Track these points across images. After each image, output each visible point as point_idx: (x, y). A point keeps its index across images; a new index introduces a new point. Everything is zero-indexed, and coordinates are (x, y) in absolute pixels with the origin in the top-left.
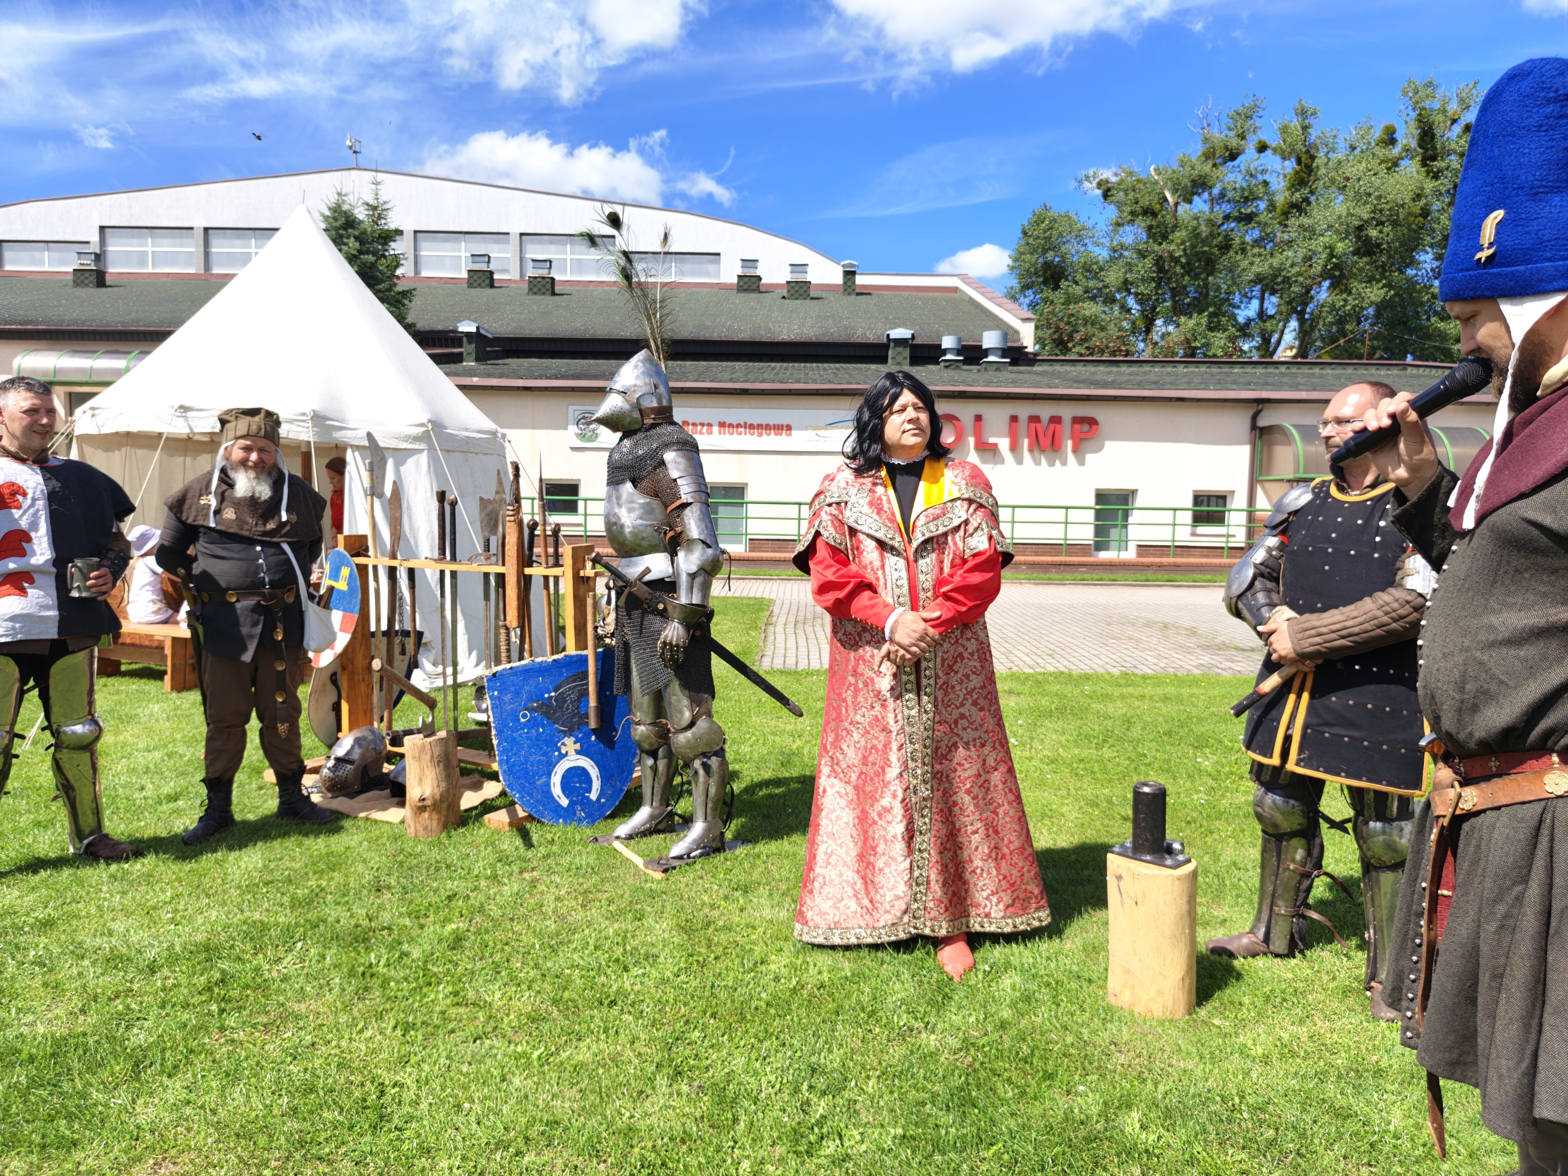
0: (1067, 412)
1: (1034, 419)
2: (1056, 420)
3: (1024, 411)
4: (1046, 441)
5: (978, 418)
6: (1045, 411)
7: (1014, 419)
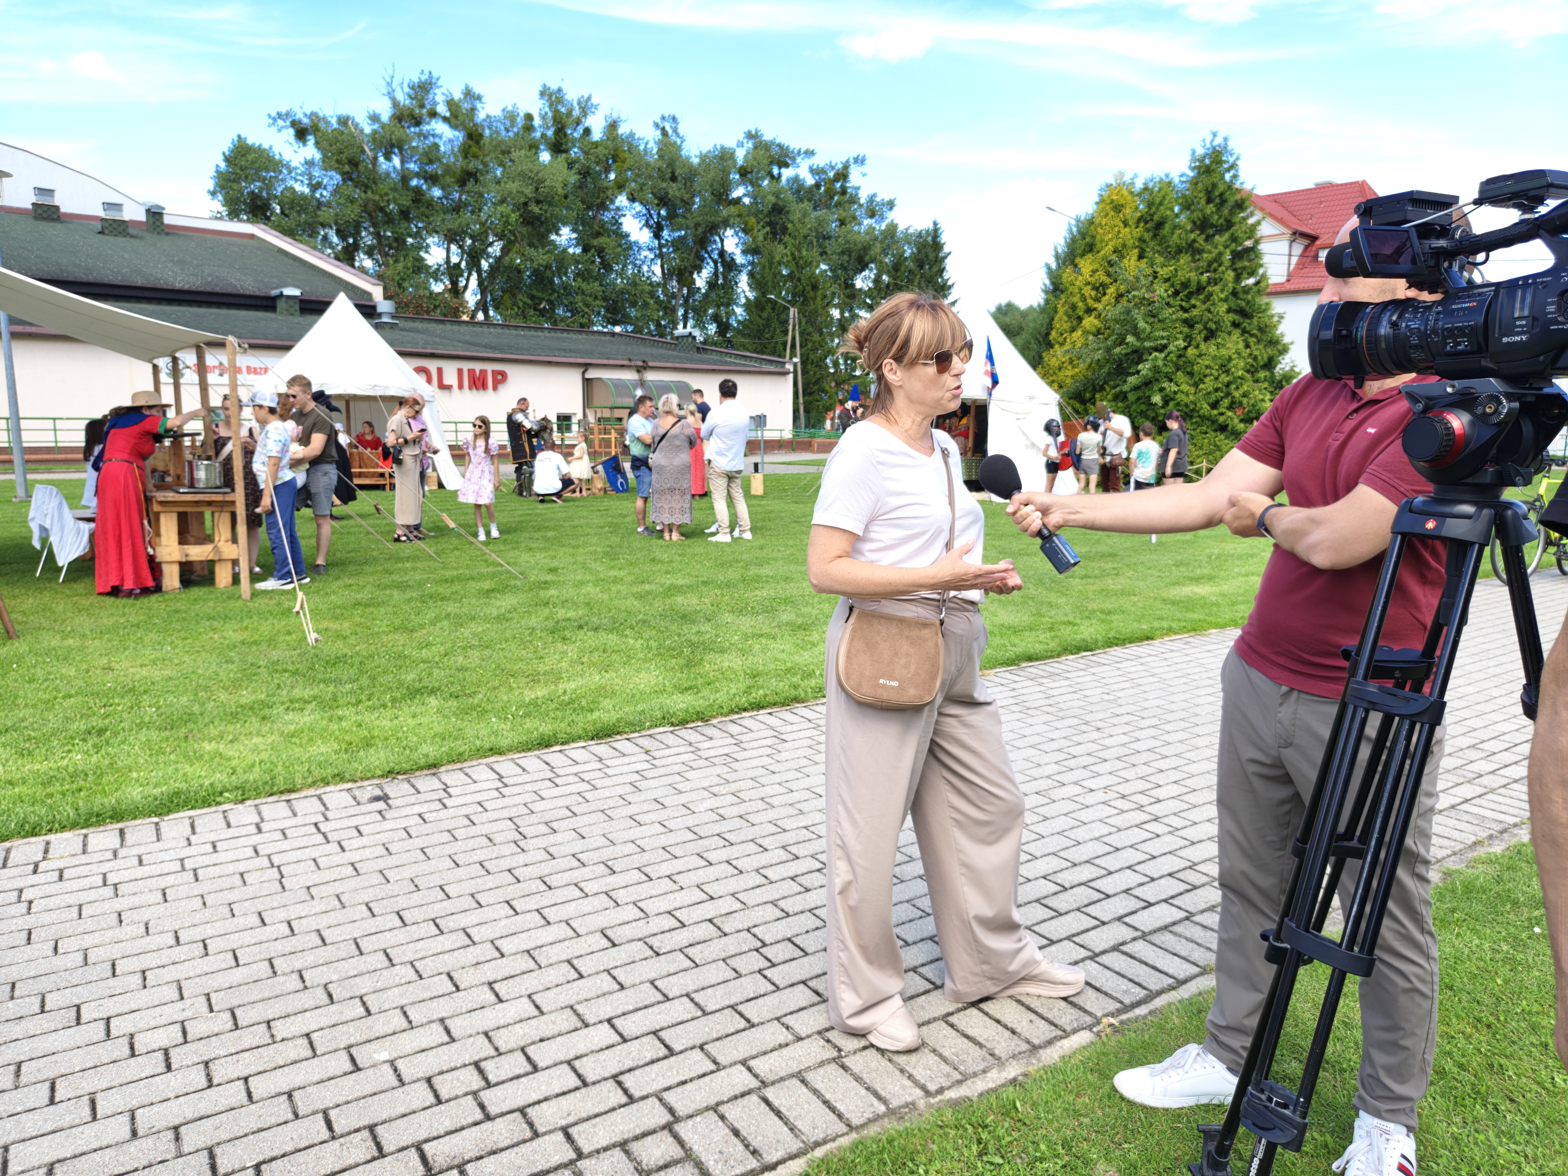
0: (490, 367)
1: (471, 372)
2: (483, 372)
3: (466, 366)
4: (479, 384)
5: (440, 371)
6: (478, 367)
7: (460, 371)
